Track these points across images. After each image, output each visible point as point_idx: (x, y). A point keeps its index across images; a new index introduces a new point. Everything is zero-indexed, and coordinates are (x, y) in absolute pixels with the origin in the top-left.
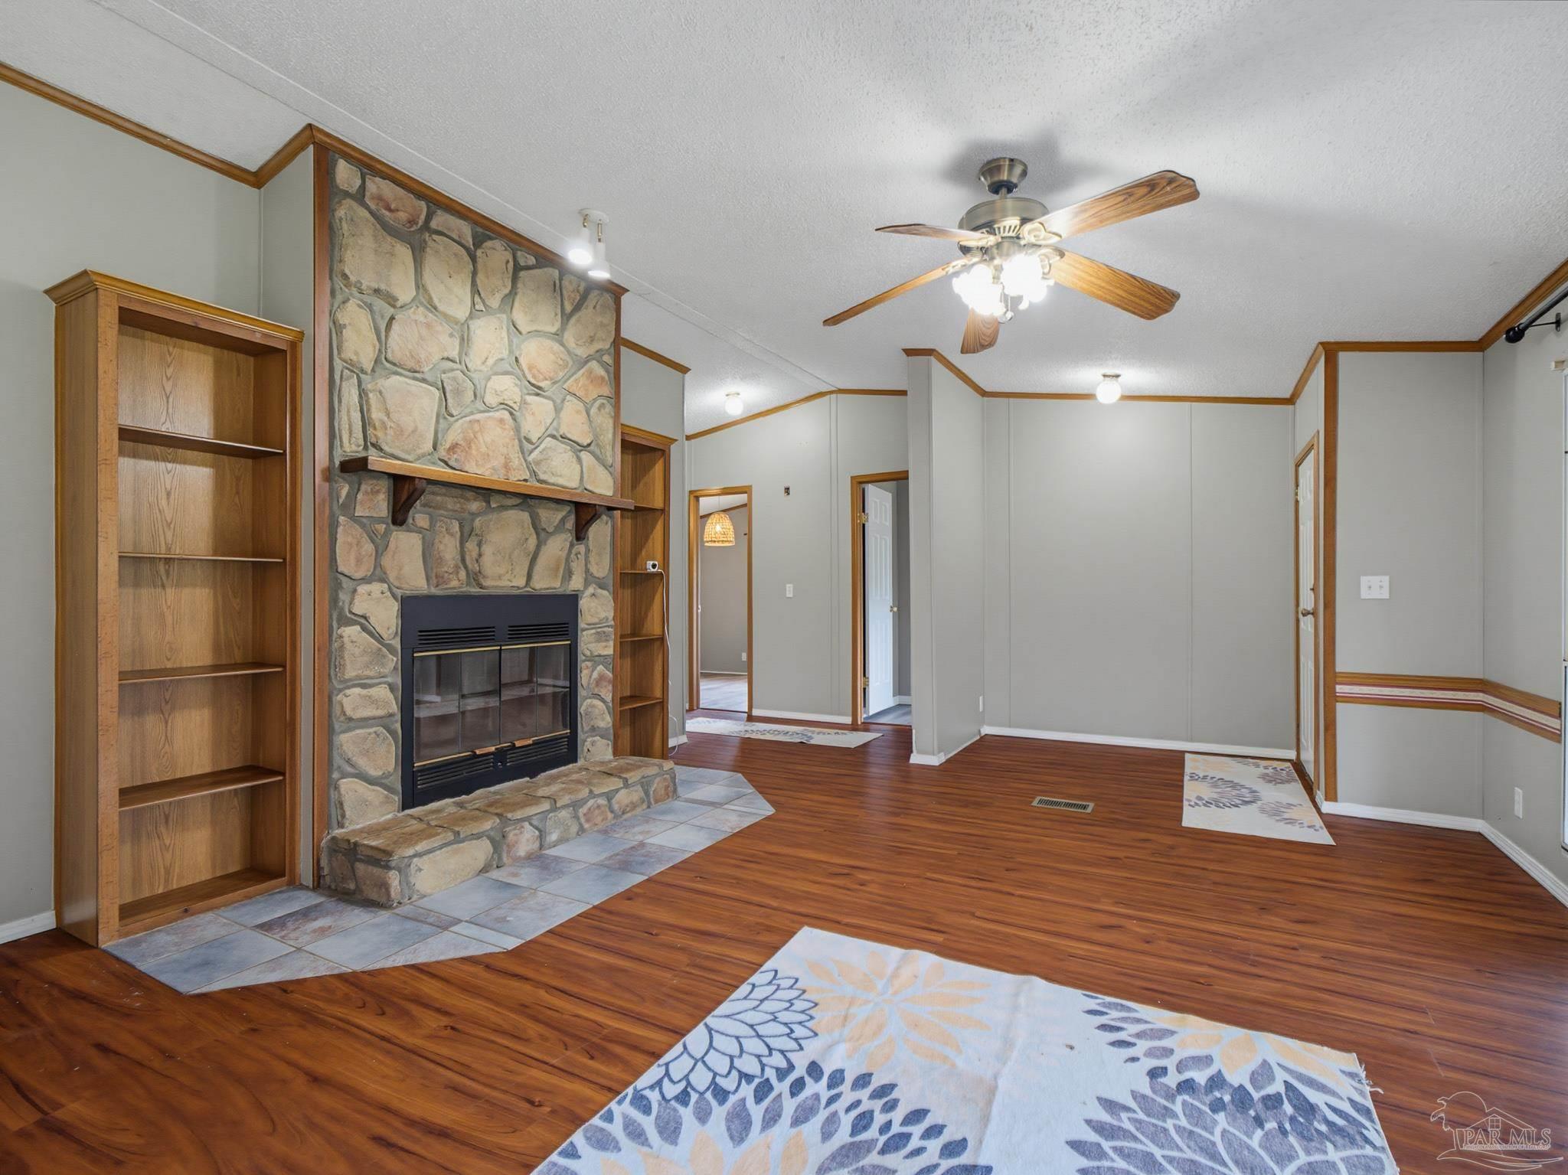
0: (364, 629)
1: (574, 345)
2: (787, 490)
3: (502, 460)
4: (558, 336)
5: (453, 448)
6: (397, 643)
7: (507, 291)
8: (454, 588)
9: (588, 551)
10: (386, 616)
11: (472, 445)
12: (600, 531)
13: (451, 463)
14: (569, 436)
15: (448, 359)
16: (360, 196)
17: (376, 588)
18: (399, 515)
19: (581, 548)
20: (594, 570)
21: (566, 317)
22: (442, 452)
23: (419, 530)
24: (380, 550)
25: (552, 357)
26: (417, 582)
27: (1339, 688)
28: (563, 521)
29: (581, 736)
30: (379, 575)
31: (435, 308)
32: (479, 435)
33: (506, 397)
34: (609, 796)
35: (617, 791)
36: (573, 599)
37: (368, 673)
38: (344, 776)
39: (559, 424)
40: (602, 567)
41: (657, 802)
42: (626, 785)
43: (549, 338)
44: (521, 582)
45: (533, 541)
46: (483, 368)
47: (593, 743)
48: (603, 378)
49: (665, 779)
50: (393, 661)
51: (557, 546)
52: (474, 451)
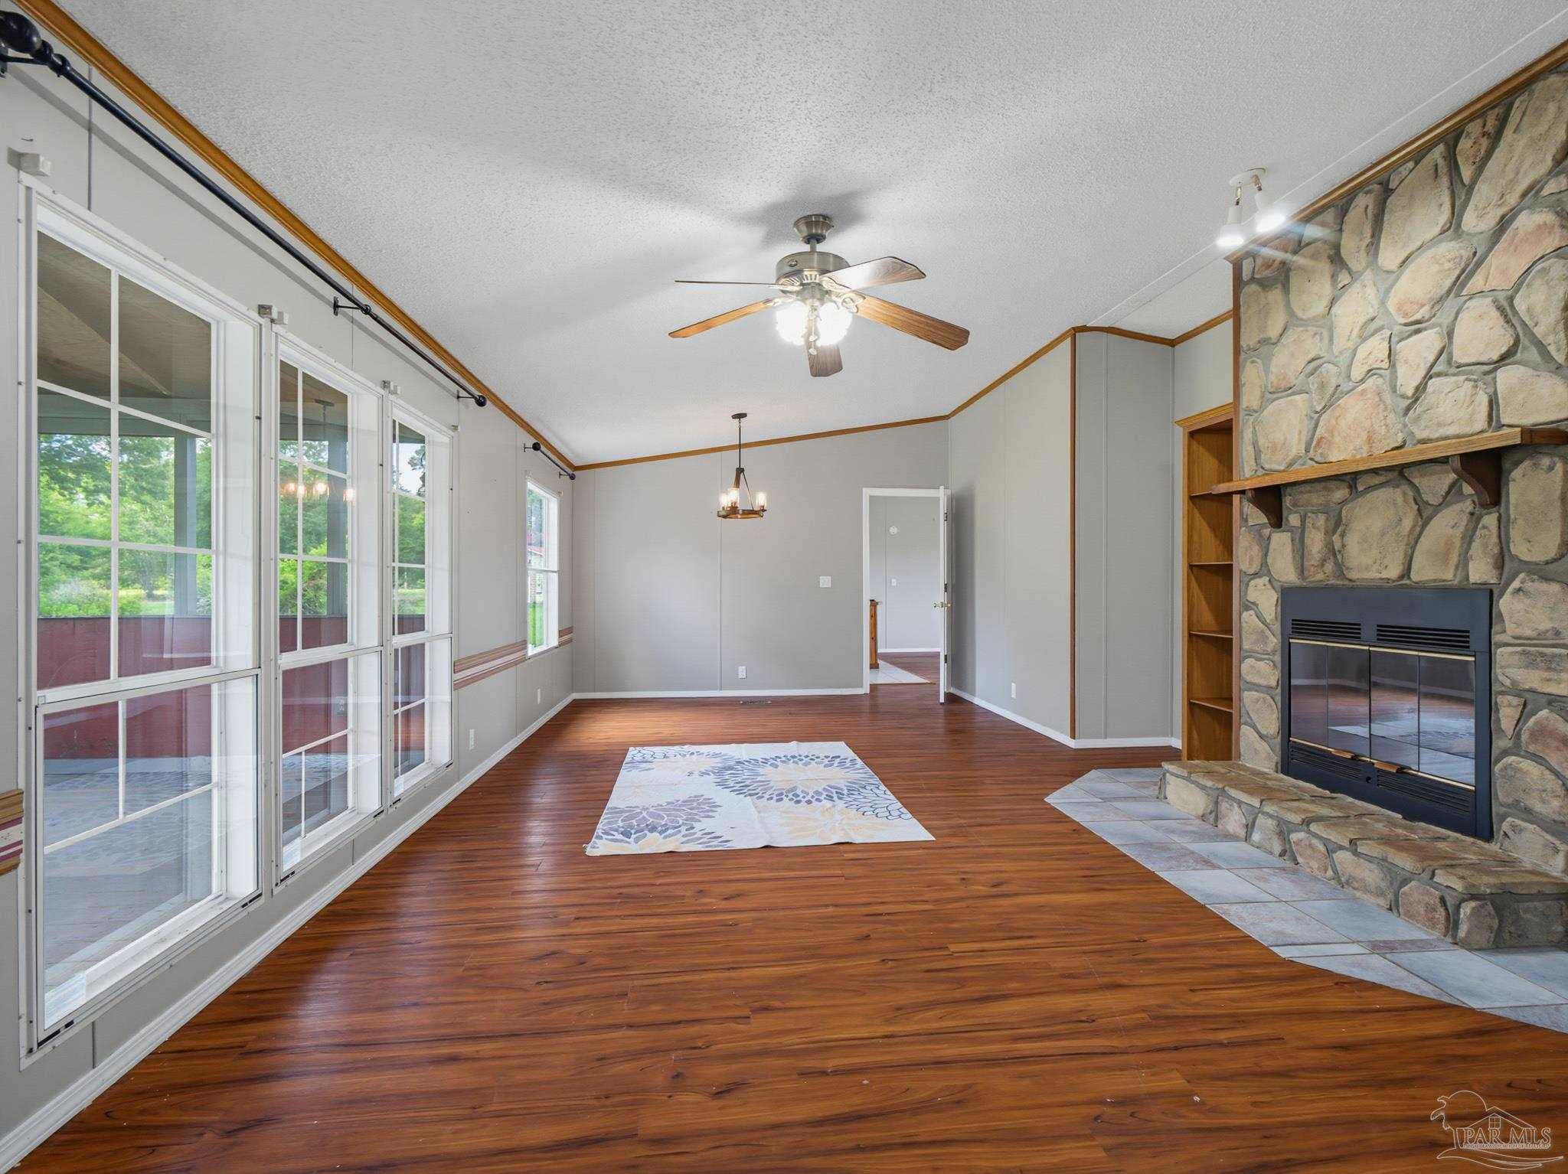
0: (1256, 613)
1: (1474, 224)
3: (1364, 435)
4: (1447, 232)
5: (1319, 443)
6: (1278, 628)
8: (1321, 581)
9: (1504, 521)
10: (1268, 604)
11: (1336, 434)
13: (1318, 458)
14: (1465, 361)
15: (1313, 360)
16: (1251, 278)
17: (1261, 581)
18: (1277, 521)
19: (1489, 520)
21: (1462, 191)
22: (1311, 451)
23: (1291, 530)
24: (1266, 550)
25: (1435, 268)
26: (1291, 576)
28: (1453, 487)
30: (1264, 571)
36: (1482, 595)
38: (1246, 723)
39: (1450, 354)
40: (1540, 544)
44: (1392, 573)
47: (1516, 829)
50: (1274, 642)
52: (1337, 439)
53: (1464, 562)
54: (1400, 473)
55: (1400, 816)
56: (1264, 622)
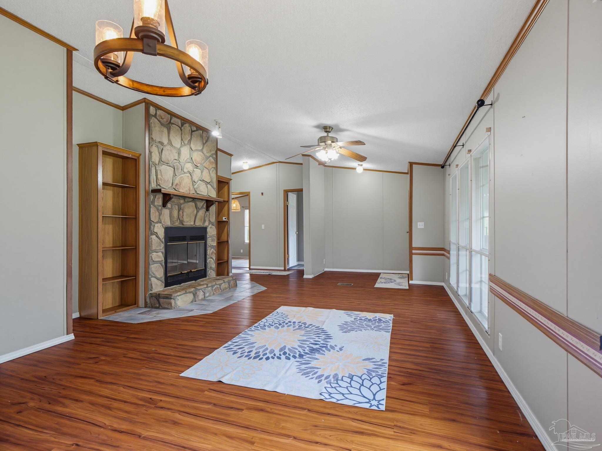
0: (157, 236)
1: (206, 153)
2: (262, 194)
3: (188, 188)
4: (202, 150)
5: (177, 185)
6: (163, 240)
7: (189, 139)
8: (177, 225)
9: (209, 214)
10: (161, 232)
11: (181, 184)
12: (213, 208)
13: (176, 189)
14: (205, 180)
15: (175, 159)
16: (155, 116)
17: (159, 225)
18: (164, 205)
19: (208, 213)
20: (211, 220)
21: (204, 144)
22: (174, 186)
23: (169, 209)
24: (160, 215)
25: (200, 157)
26: (168, 224)
27: (413, 251)
28: (203, 205)
29: (208, 270)
30: (160, 222)
31: (172, 145)
32: (183, 181)
33: (189, 170)
34: (220, 285)
35: (222, 283)
36: (205, 229)
37: (158, 249)
38: (152, 277)
39: (202, 177)
40: (213, 219)
41: (232, 288)
42: (224, 282)
43: (199, 151)
44: (192, 223)
45: (195, 212)
46: (184, 161)
47: (211, 272)
48: (213, 162)
49: (234, 281)
50: (163, 245)
51: (202, 212)
52: (181, 186)
53: (205, 221)
54: (194, 199)
55: (194, 281)
56: (159, 239)
